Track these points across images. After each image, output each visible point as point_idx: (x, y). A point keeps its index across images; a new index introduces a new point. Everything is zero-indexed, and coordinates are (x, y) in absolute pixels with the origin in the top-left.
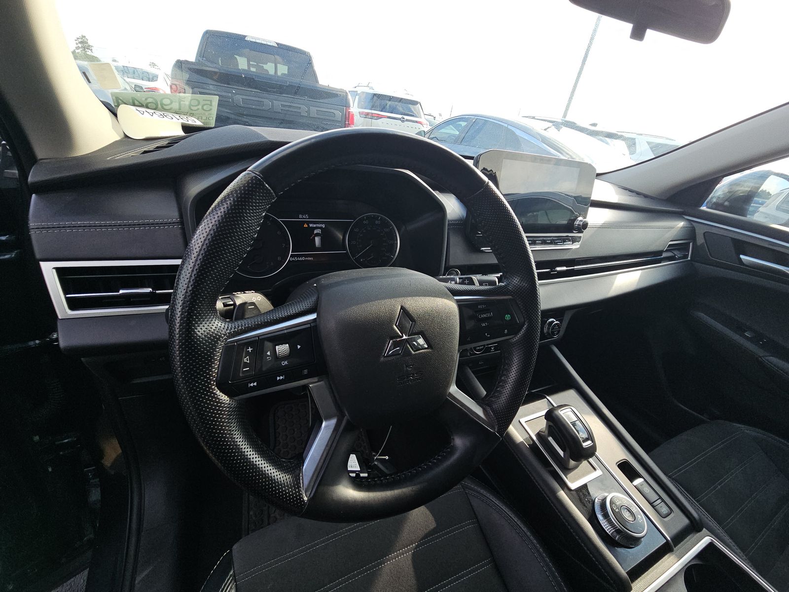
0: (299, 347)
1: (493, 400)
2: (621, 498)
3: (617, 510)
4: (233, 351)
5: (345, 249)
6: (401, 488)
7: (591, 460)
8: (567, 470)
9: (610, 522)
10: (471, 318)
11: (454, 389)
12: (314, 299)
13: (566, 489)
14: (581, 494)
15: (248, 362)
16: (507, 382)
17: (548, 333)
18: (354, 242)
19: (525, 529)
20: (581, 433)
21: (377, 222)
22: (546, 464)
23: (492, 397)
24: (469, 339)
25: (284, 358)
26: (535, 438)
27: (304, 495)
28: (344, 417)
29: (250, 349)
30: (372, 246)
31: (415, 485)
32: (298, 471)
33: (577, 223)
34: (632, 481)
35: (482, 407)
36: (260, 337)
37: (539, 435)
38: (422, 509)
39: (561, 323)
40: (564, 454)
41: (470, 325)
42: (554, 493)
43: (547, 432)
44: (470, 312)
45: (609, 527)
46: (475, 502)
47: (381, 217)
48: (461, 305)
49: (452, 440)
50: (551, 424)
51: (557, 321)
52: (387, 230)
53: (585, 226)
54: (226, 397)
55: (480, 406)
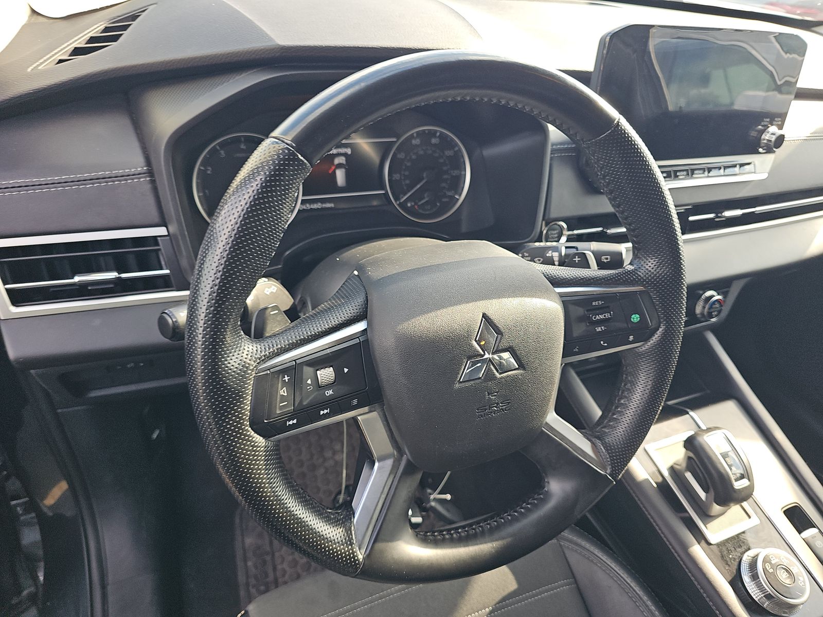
0: (346, 370)
1: (607, 431)
2: (780, 555)
3: (771, 571)
4: (265, 382)
5: (383, 187)
6: (477, 544)
7: (745, 504)
8: (707, 516)
9: (760, 586)
10: (581, 319)
11: (552, 418)
12: (360, 300)
13: (703, 542)
14: (724, 549)
15: (286, 394)
16: (627, 407)
17: (702, 314)
18: (396, 176)
19: (641, 593)
20: (733, 468)
21: (434, 141)
22: (678, 507)
23: (605, 427)
24: (576, 350)
25: (328, 386)
26: (666, 474)
27: (358, 552)
28: (402, 456)
29: (286, 378)
30: (426, 182)
31: (497, 540)
32: (348, 524)
33: (766, 137)
34: (800, 532)
35: (590, 440)
36: (298, 362)
37: (672, 470)
38: (504, 568)
39: (725, 297)
40: (707, 498)
41: (579, 330)
42: (685, 547)
43: (684, 465)
44: (580, 311)
45: (757, 592)
46: (573, 558)
47: (441, 133)
48: (568, 303)
49: (547, 484)
50: (691, 455)
51: (719, 295)
52: (449, 153)
53: (780, 140)
54: (262, 438)
55: (588, 439)
